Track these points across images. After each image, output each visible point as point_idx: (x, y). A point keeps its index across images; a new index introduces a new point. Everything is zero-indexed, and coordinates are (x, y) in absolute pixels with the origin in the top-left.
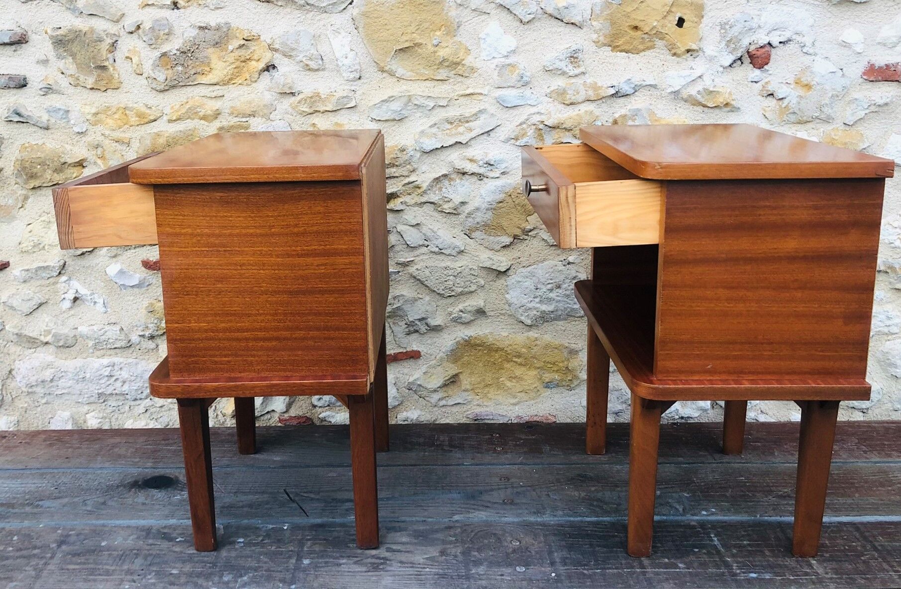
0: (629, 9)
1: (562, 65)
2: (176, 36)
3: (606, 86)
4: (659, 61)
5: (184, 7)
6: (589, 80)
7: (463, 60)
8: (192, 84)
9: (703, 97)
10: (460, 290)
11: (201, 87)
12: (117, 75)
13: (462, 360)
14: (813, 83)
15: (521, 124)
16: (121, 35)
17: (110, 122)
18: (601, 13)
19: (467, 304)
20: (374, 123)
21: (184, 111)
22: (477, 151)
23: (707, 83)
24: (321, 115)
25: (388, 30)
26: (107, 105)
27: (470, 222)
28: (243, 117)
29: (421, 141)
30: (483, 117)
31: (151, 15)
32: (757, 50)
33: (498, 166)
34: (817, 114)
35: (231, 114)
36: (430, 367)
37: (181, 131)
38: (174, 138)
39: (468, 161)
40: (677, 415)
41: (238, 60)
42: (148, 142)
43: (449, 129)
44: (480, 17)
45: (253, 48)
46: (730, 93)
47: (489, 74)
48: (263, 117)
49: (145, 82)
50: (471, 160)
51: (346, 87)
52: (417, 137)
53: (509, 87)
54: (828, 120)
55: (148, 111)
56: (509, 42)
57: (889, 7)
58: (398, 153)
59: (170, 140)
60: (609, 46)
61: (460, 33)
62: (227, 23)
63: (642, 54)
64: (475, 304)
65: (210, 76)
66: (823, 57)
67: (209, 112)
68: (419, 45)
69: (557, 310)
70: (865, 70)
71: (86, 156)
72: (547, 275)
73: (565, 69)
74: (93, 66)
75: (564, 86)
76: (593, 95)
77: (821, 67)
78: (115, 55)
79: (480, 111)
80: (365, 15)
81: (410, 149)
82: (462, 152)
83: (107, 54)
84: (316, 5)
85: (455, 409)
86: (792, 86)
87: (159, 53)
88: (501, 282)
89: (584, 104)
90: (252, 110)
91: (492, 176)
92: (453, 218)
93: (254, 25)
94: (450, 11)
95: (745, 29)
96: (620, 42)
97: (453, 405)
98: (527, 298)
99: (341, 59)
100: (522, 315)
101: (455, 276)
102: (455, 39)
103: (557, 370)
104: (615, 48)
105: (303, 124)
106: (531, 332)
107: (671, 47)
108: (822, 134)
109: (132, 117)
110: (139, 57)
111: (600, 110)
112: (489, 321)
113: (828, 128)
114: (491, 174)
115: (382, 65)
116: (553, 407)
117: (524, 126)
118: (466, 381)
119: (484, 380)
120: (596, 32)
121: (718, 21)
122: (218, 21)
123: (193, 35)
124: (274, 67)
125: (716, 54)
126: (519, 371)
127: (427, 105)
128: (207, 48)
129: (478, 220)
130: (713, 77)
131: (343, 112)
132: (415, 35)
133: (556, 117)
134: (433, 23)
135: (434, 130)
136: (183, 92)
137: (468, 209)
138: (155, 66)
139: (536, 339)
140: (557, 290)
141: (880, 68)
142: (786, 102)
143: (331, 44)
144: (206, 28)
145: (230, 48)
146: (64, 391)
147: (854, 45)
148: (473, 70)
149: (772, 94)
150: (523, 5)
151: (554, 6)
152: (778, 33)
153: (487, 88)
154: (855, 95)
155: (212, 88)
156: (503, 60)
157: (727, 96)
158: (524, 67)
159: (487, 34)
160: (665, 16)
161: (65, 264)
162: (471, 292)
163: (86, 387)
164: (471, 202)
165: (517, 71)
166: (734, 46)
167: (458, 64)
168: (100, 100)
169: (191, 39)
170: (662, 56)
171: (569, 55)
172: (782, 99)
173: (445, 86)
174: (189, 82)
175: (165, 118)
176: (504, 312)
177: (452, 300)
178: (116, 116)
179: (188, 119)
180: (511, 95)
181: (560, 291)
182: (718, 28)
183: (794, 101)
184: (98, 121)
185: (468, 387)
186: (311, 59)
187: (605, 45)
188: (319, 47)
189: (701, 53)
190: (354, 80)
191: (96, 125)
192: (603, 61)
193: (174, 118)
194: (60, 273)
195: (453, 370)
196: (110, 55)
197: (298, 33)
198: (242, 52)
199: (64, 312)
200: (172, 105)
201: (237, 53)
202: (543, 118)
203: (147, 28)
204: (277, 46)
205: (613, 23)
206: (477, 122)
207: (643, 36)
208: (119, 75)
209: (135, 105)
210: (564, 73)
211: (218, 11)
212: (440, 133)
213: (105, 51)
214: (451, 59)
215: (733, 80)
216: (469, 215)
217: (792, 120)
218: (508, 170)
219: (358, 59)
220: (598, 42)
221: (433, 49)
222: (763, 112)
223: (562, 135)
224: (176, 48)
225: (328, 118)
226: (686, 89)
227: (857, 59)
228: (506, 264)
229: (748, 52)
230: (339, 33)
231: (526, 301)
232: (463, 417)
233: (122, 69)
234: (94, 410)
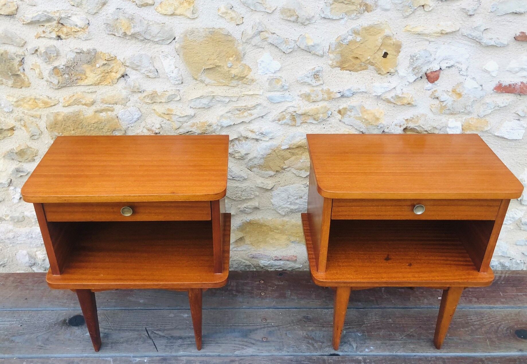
0: (353, 47)
1: (308, 80)
2: (62, 57)
3: (335, 92)
4: (370, 76)
5: (65, 39)
6: (325, 88)
7: (247, 75)
8: (76, 85)
9: (394, 100)
10: (244, 198)
11: (81, 87)
12: (27, 80)
13: (246, 230)
14: (463, 93)
15: (282, 112)
16: (26, 54)
17: (27, 106)
18: (335, 50)
19: (248, 204)
20: (192, 109)
21: (72, 101)
22: (255, 126)
23: (398, 92)
24: (158, 104)
25: (199, 56)
26: (23, 96)
27: (250, 164)
28: (109, 104)
29: (221, 121)
30: (259, 108)
31: (44, 43)
32: (431, 72)
33: (268, 135)
34: (463, 111)
35: (102, 102)
37: (71, 113)
38: (67, 117)
39: (250, 132)
41: (103, 72)
42: (52, 118)
43: (238, 114)
44: (258, 49)
45: (112, 65)
46: (412, 98)
47: (263, 83)
48: (122, 105)
49: (46, 83)
50: (252, 131)
51: (173, 88)
52: (218, 118)
53: (275, 91)
54: (469, 113)
55: (50, 101)
56: (276, 65)
57: (518, 49)
58: (207, 127)
59: (65, 118)
60: (339, 67)
61: (245, 59)
62: (94, 49)
63: (359, 72)
64: (253, 204)
65: (86, 81)
66: (471, 77)
67: (88, 102)
68: (219, 66)
69: (300, 208)
70: (496, 86)
71: (14, 124)
72: (295, 192)
73: (310, 82)
74: (10, 74)
75: (309, 92)
76: (326, 97)
77: (470, 85)
78: (24, 67)
79: (257, 105)
80: (184, 47)
81: (215, 125)
82: (246, 126)
83: (18, 68)
84: (152, 40)
86: (450, 94)
87: (52, 67)
88: (268, 194)
89: (321, 102)
90: (115, 101)
91: (264, 140)
92: (241, 161)
93: (112, 50)
94: (238, 46)
95: (425, 62)
96: (347, 66)
97: (240, 251)
98: (283, 202)
99: (169, 74)
100: (280, 210)
101: (242, 191)
102: (242, 62)
103: (298, 236)
104: (342, 68)
105: (147, 108)
106: (285, 218)
107: (378, 70)
108: (464, 121)
109: (40, 104)
110: (40, 68)
111: (331, 104)
112: (261, 211)
113: (468, 117)
114: (264, 139)
115: (196, 77)
116: (295, 252)
117: (284, 113)
118: (248, 240)
119: (257, 239)
120: (331, 60)
121: (410, 54)
122: (88, 47)
123: (73, 57)
124: (127, 75)
125: (405, 75)
126: (277, 236)
127: (224, 101)
128: (83, 65)
129: (256, 163)
130: (402, 88)
131: (172, 102)
132: (216, 60)
133: (303, 109)
134: (228, 52)
135: (229, 115)
136: (70, 90)
137: (250, 157)
138: (50, 74)
139: (287, 222)
140: (300, 199)
141: (505, 86)
142: (445, 103)
143: (162, 63)
144: (81, 53)
145: (98, 65)
146: (21, 242)
147: (492, 72)
148: (253, 80)
149: (438, 98)
150: (285, 43)
151: (305, 45)
152: (447, 61)
153: (262, 91)
154: (488, 100)
155: (88, 87)
156: (272, 75)
157: (409, 99)
158: (285, 80)
159: (262, 61)
160: (376, 53)
161: (11, 181)
162: (251, 199)
163: (34, 241)
164: (251, 153)
165: (281, 83)
166: (417, 71)
167: (244, 77)
168: (19, 93)
169: (72, 59)
170: (372, 74)
171: (314, 74)
172: (443, 101)
173: (236, 89)
174: (73, 84)
175: (61, 104)
176: (270, 208)
177: (240, 202)
178: (30, 103)
179: (75, 105)
180: (276, 95)
181: (302, 200)
182: (409, 58)
183: (450, 103)
184: (19, 105)
185: (249, 243)
186: (150, 72)
187: (337, 67)
188: (155, 64)
189: (396, 74)
190: (179, 84)
191: (18, 107)
192: (335, 76)
193: (66, 105)
194: (9, 185)
195: (241, 235)
196: (21, 68)
197: (141, 56)
198: (106, 68)
199: (15, 204)
200: (64, 97)
201: (102, 69)
202: (296, 109)
203: (43, 52)
204: (128, 64)
205: (342, 56)
206: (255, 110)
207: (361, 63)
208: (28, 79)
209: (41, 97)
210: (309, 84)
211: (88, 41)
212: (232, 116)
213: (17, 66)
214: (239, 75)
215: (415, 89)
216: (250, 160)
217: (447, 113)
218: (273, 137)
219: (180, 72)
220: (333, 65)
221: (227, 69)
222: (431, 107)
223: (307, 118)
224: (63, 64)
225: (163, 106)
226: (384, 94)
227: (492, 80)
228: (271, 185)
229: (426, 74)
230: (168, 57)
231: (282, 204)
232: (246, 256)
233: (30, 75)
234: (40, 250)
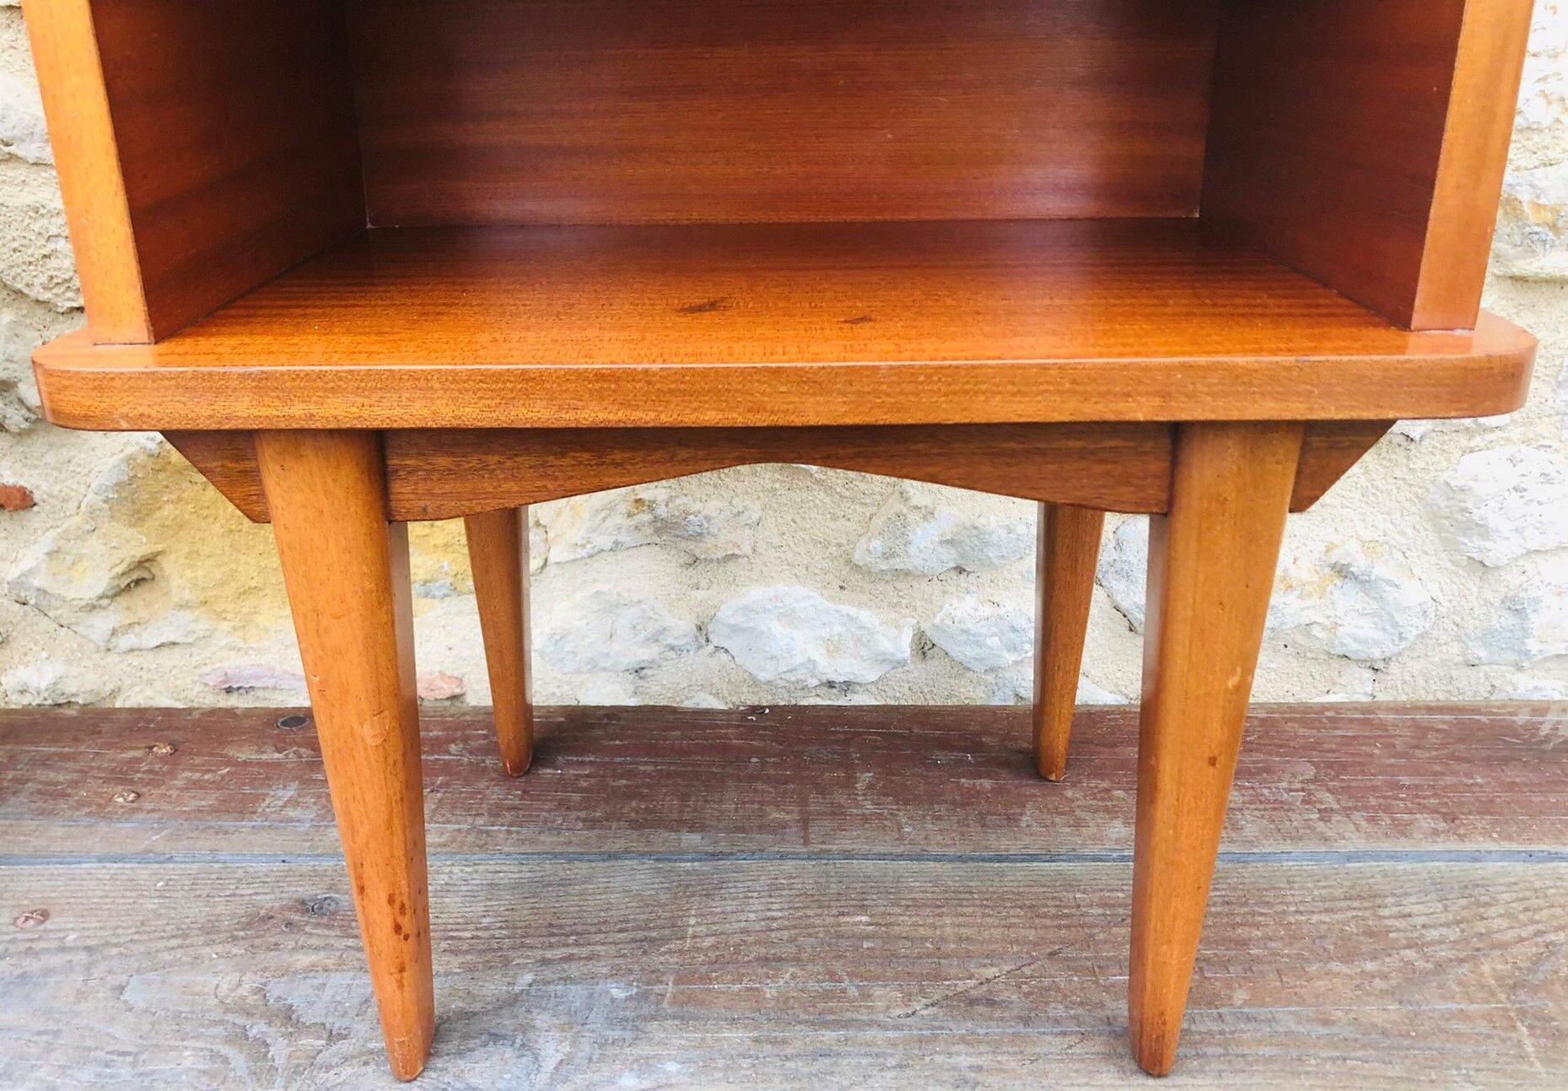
13: (158, 514)
36: (66, 536)
40: (813, 676)
85: (168, 659)
97: (152, 649)
103: (446, 546)
116: (454, 652)
118: (177, 576)
185: (187, 595)
195: (135, 544)
232: (194, 682)
